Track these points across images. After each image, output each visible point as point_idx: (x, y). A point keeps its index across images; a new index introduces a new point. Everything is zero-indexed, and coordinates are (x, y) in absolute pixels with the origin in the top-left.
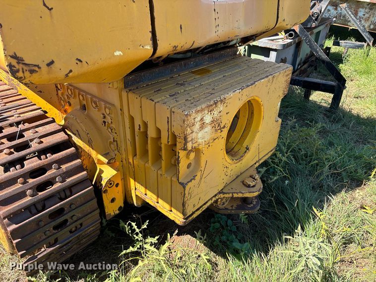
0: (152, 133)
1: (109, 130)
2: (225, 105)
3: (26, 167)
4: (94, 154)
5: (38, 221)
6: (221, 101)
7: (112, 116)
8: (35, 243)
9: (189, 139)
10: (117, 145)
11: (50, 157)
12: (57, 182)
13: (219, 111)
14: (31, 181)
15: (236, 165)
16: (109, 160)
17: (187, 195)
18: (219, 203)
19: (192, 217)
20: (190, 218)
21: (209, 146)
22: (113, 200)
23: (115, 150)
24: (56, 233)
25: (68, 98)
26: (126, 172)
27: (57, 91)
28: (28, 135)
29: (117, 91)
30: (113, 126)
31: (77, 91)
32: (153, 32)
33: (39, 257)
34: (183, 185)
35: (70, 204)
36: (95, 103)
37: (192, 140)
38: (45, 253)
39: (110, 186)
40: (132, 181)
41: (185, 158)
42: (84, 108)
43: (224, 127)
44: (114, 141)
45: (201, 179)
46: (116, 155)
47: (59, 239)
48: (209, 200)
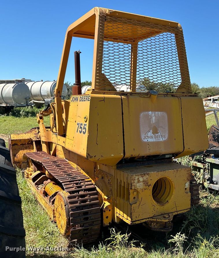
0: (122, 185)
1: (110, 185)
2: (149, 176)
3: (79, 194)
4: (103, 195)
5: (79, 213)
6: (147, 174)
7: (111, 179)
9: (133, 185)
10: (112, 192)
11: (87, 192)
12: (88, 201)
13: (146, 177)
14: (80, 198)
15: (160, 207)
16: (108, 198)
17: (132, 209)
18: (152, 225)
19: (135, 222)
20: (134, 223)
21: (143, 191)
22: (107, 217)
23: (111, 194)
24: (84, 221)
25: (98, 175)
26: (114, 204)
27: (94, 172)
28: (82, 184)
29: (114, 170)
30: (111, 183)
31: (101, 171)
32: (124, 150)
33: (76, 229)
34: (131, 205)
35: (91, 211)
36: (107, 175)
37: (134, 185)
38: (79, 228)
39: (107, 210)
40: (116, 208)
41: (132, 193)
42: (103, 178)
43: (150, 185)
44: (111, 190)
45: (139, 205)
47: (84, 225)
48: (145, 219)
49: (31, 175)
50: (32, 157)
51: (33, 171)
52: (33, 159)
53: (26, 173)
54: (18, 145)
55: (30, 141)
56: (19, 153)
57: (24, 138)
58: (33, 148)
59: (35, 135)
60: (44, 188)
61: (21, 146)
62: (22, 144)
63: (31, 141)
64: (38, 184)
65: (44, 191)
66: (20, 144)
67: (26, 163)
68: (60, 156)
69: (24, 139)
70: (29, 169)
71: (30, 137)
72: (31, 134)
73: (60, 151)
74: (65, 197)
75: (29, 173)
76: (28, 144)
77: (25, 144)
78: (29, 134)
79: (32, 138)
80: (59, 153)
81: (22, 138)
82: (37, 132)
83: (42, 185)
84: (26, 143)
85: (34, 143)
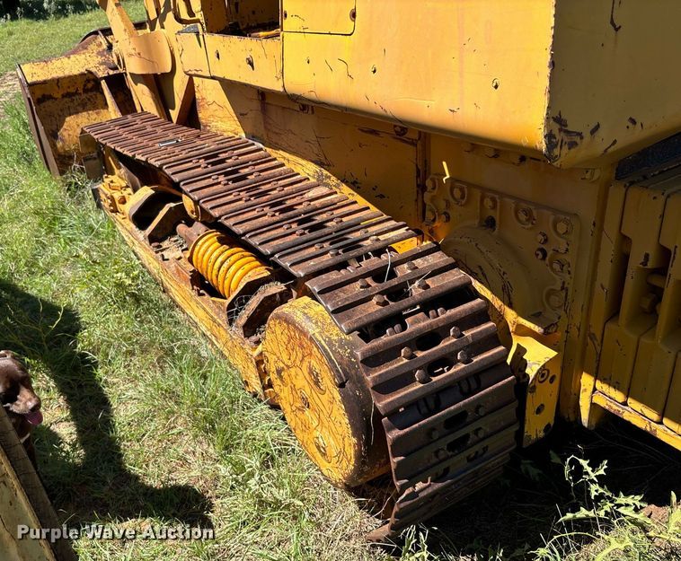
3: (409, 329)
4: (511, 313)
5: (429, 430)
8: (420, 469)
10: (566, 297)
11: (443, 313)
12: (459, 361)
14: (420, 354)
16: (547, 328)
22: (540, 409)
23: (559, 307)
24: (452, 456)
28: (402, 271)
29: (595, 188)
31: (478, 192)
33: (421, 495)
35: (477, 406)
36: (528, 213)
38: (430, 490)
39: (542, 379)
42: (489, 223)
44: (563, 288)
46: (559, 318)
47: (451, 470)
49: (123, 201)
50: (114, 142)
51: (127, 187)
52: (118, 149)
53: (106, 195)
54: (56, 99)
55: (88, 81)
56: (65, 127)
57: (67, 73)
58: (106, 104)
59: (100, 59)
60: (190, 260)
61: (66, 99)
62: (68, 95)
63: (94, 80)
64: (160, 236)
65: (193, 271)
66: (59, 96)
67: (95, 159)
68: (219, 124)
69: (70, 77)
70: (112, 182)
71: (86, 67)
72: (88, 55)
73: (214, 107)
74: (330, 343)
75: (117, 195)
76: (86, 91)
77: (76, 93)
78: (80, 54)
79: (94, 70)
80: (209, 113)
81: (61, 75)
82: (105, 46)
83: (173, 239)
84: (77, 90)
85: (104, 84)
